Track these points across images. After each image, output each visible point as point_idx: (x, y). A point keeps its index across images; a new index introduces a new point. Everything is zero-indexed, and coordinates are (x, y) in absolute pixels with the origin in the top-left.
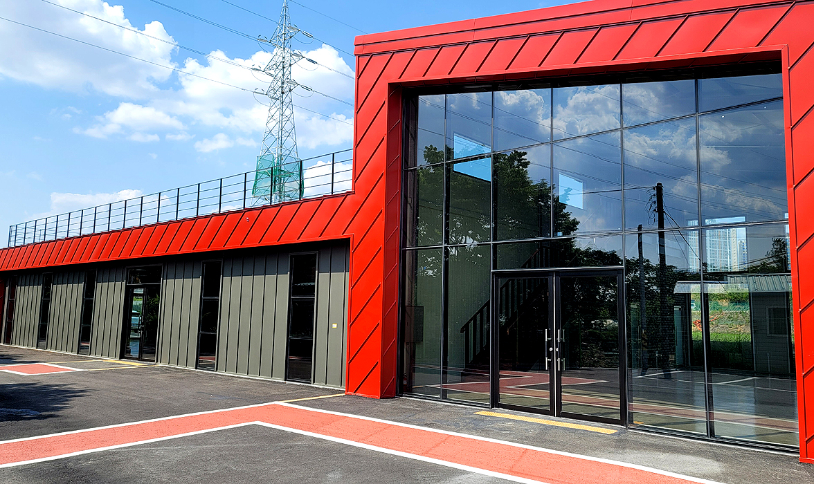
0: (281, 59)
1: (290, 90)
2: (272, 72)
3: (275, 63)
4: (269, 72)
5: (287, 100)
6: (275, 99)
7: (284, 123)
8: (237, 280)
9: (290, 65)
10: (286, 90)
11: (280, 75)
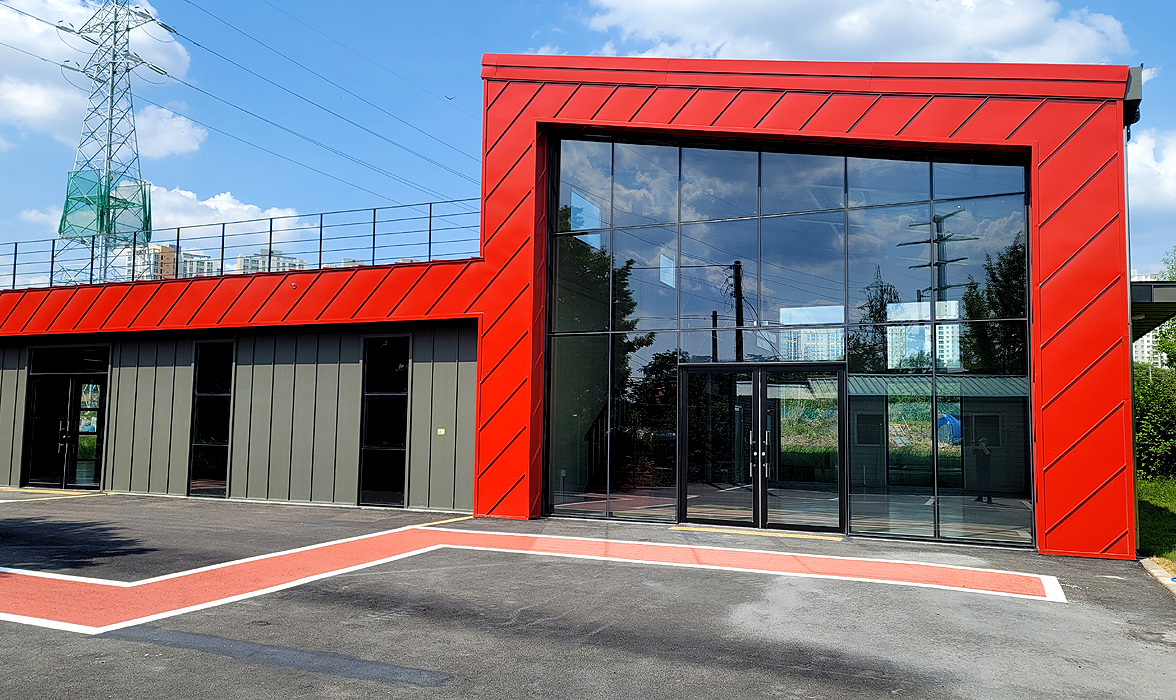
0: (111, 17)
1: (128, 70)
2: (95, 36)
3: (99, 22)
4: (88, 35)
5: (122, 85)
6: (99, 81)
7: (115, 122)
8: (263, 371)
9: (128, 29)
10: (121, 69)
11: (110, 42)
